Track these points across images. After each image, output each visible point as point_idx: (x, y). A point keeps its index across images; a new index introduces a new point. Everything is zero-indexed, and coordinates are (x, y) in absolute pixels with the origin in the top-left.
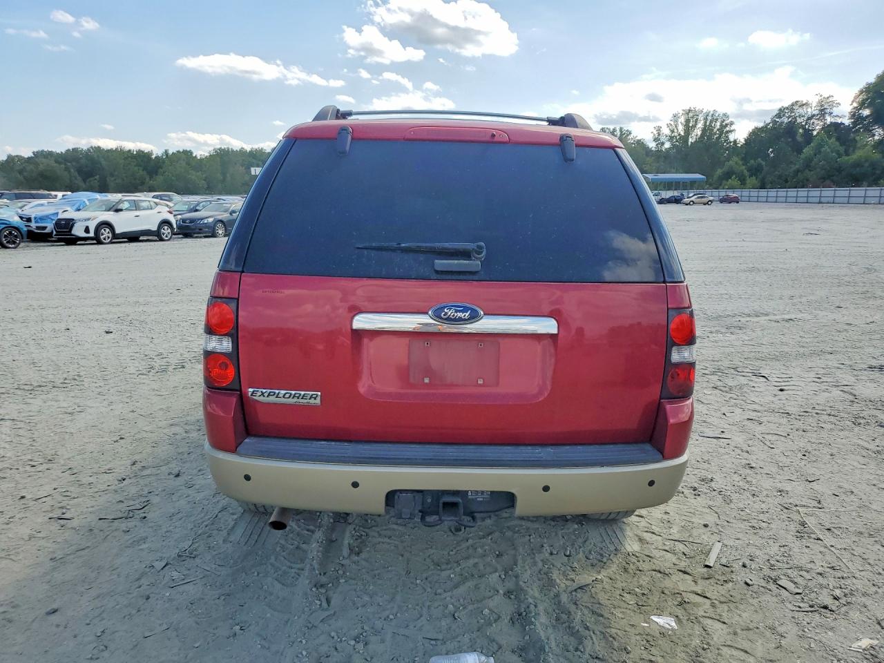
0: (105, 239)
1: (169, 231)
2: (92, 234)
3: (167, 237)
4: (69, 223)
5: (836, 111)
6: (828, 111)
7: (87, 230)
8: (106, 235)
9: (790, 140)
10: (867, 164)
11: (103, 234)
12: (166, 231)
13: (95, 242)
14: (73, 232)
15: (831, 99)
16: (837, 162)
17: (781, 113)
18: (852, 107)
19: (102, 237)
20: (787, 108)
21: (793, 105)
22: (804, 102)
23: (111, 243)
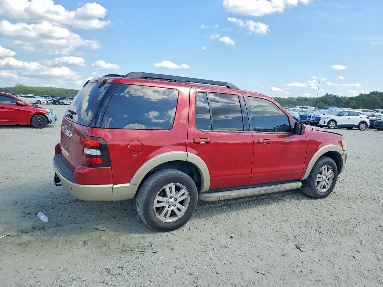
0: (331, 127)
1: (365, 126)
2: (326, 124)
3: (363, 128)
4: (319, 119)
7: (324, 122)
8: (332, 125)
11: (331, 125)
12: (363, 126)
13: (327, 127)
14: (320, 123)
19: (330, 126)
23: (334, 128)
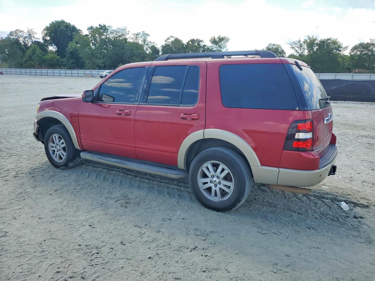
5: (36, 36)
6: (32, 35)
9: (18, 46)
10: (55, 60)
15: (33, 30)
16: (43, 58)
17: (11, 34)
18: (42, 35)
20: (14, 32)
21: (16, 31)
22: (21, 30)
